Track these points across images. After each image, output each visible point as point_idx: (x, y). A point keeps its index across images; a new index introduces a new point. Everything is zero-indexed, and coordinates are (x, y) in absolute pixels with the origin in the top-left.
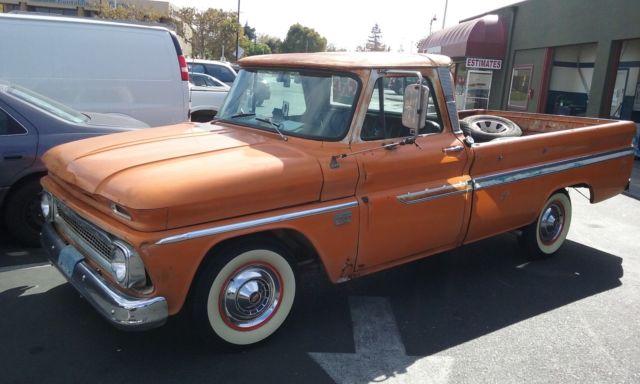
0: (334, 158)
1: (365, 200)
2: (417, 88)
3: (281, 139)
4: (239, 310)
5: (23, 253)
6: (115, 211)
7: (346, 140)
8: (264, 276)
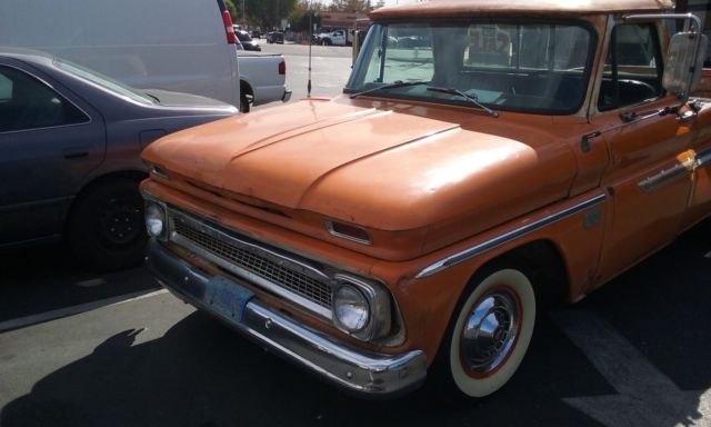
0: (585, 138)
1: (611, 191)
2: (691, 37)
3: (487, 114)
4: (480, 352)
5: (97, 281)
6: (333, 232)
7: (582, 113)
8: (498, 302)
